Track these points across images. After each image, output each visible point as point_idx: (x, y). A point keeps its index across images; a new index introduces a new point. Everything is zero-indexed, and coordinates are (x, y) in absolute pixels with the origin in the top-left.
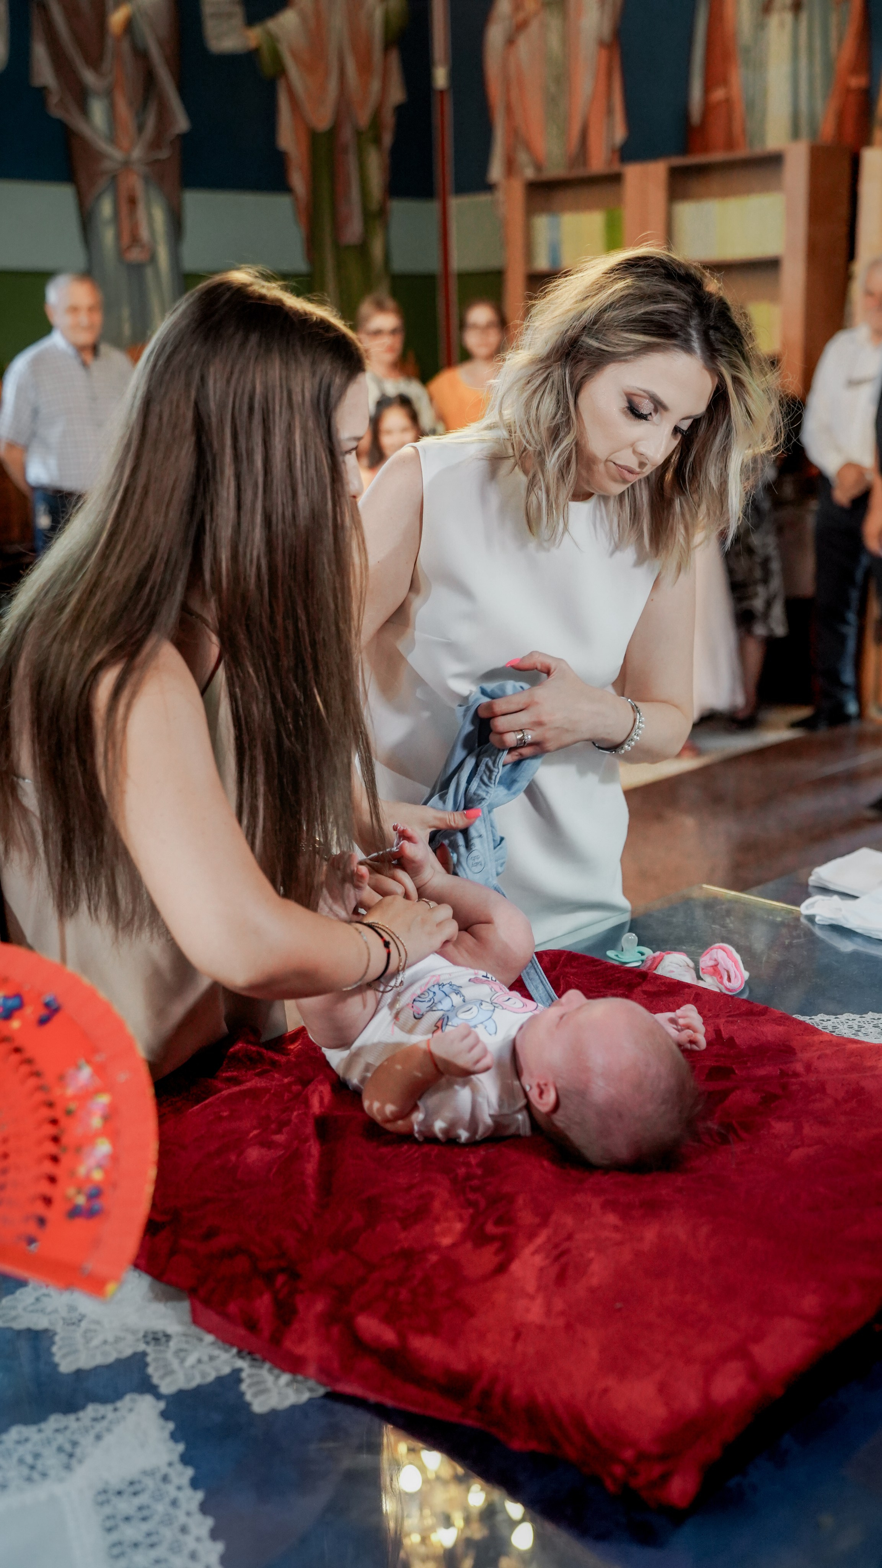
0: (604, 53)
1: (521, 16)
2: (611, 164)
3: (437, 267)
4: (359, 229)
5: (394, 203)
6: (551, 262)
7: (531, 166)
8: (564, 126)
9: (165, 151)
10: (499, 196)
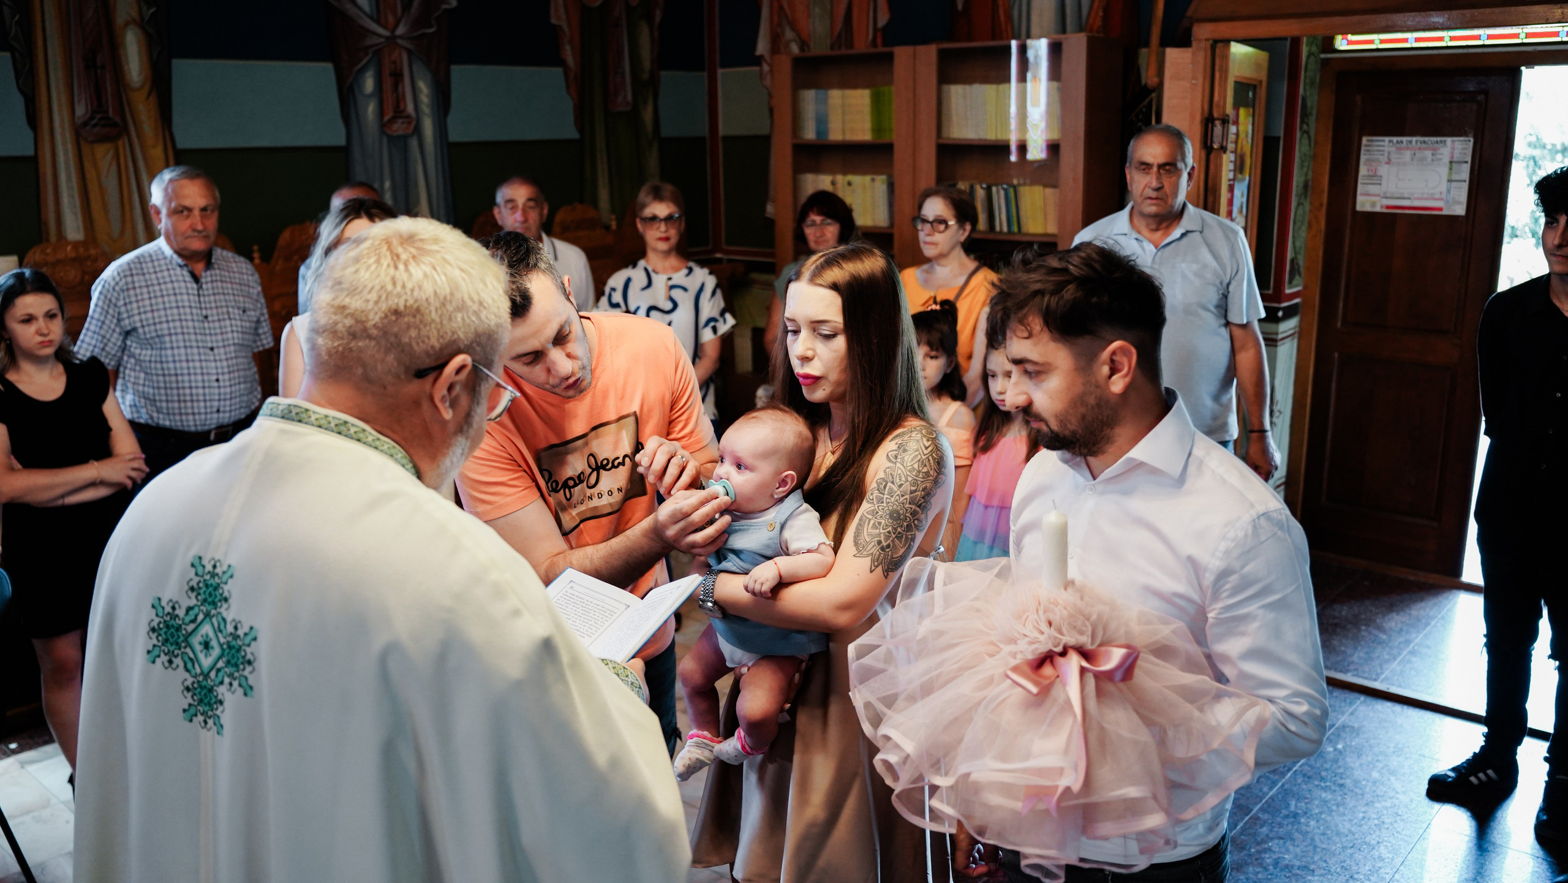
2: (874, 43)
3: (706, 132)
4: (630, 97)
5: (663, 74)
6: (818, 133)
7: (795, 41)
8: (829, 6)
9: (431, 26)
10: (766, 68)
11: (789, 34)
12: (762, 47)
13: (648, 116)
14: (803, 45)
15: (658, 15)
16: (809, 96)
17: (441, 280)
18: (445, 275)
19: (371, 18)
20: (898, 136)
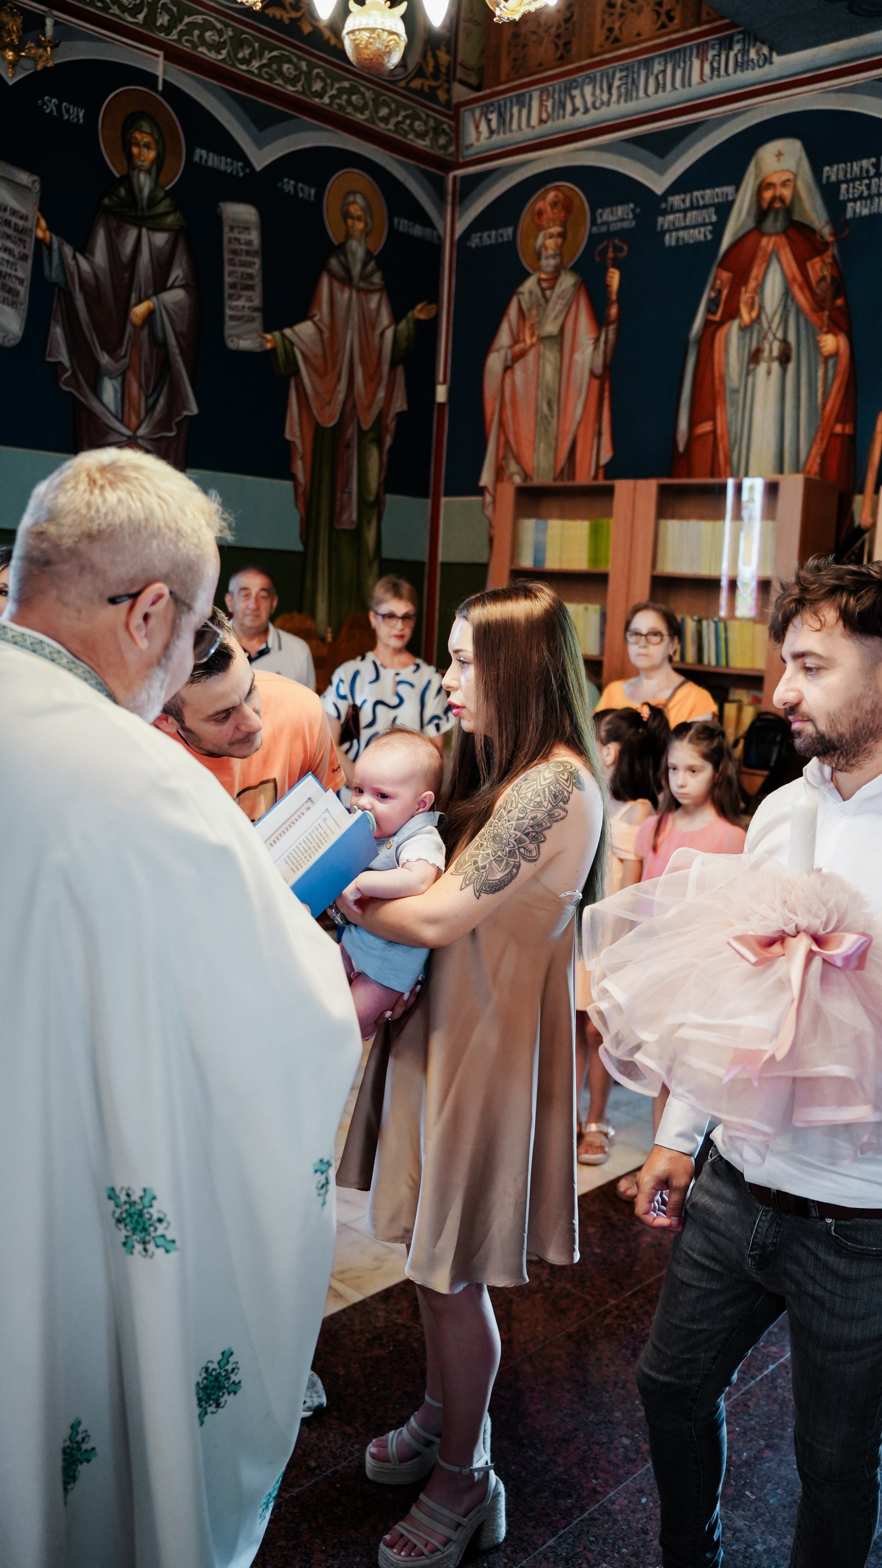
0: (596, 383)
1: (518, 348)
2: (596, 477)
3: (425, 557)
4: (355, 517)
5: (389, 498)
6: (536, 560)
7: (519, 474)
8: (553, 443)
9: (171, 430)
10: (488, 498)
11: (513, 467)
12: (486, 478)
13: (370, 536)
14: (526, 476)
15: (388, 441)
16: (529, 525)
17: (136, 506)
18: (141, 501)
19: (116, 417)
20: (613, 566)
